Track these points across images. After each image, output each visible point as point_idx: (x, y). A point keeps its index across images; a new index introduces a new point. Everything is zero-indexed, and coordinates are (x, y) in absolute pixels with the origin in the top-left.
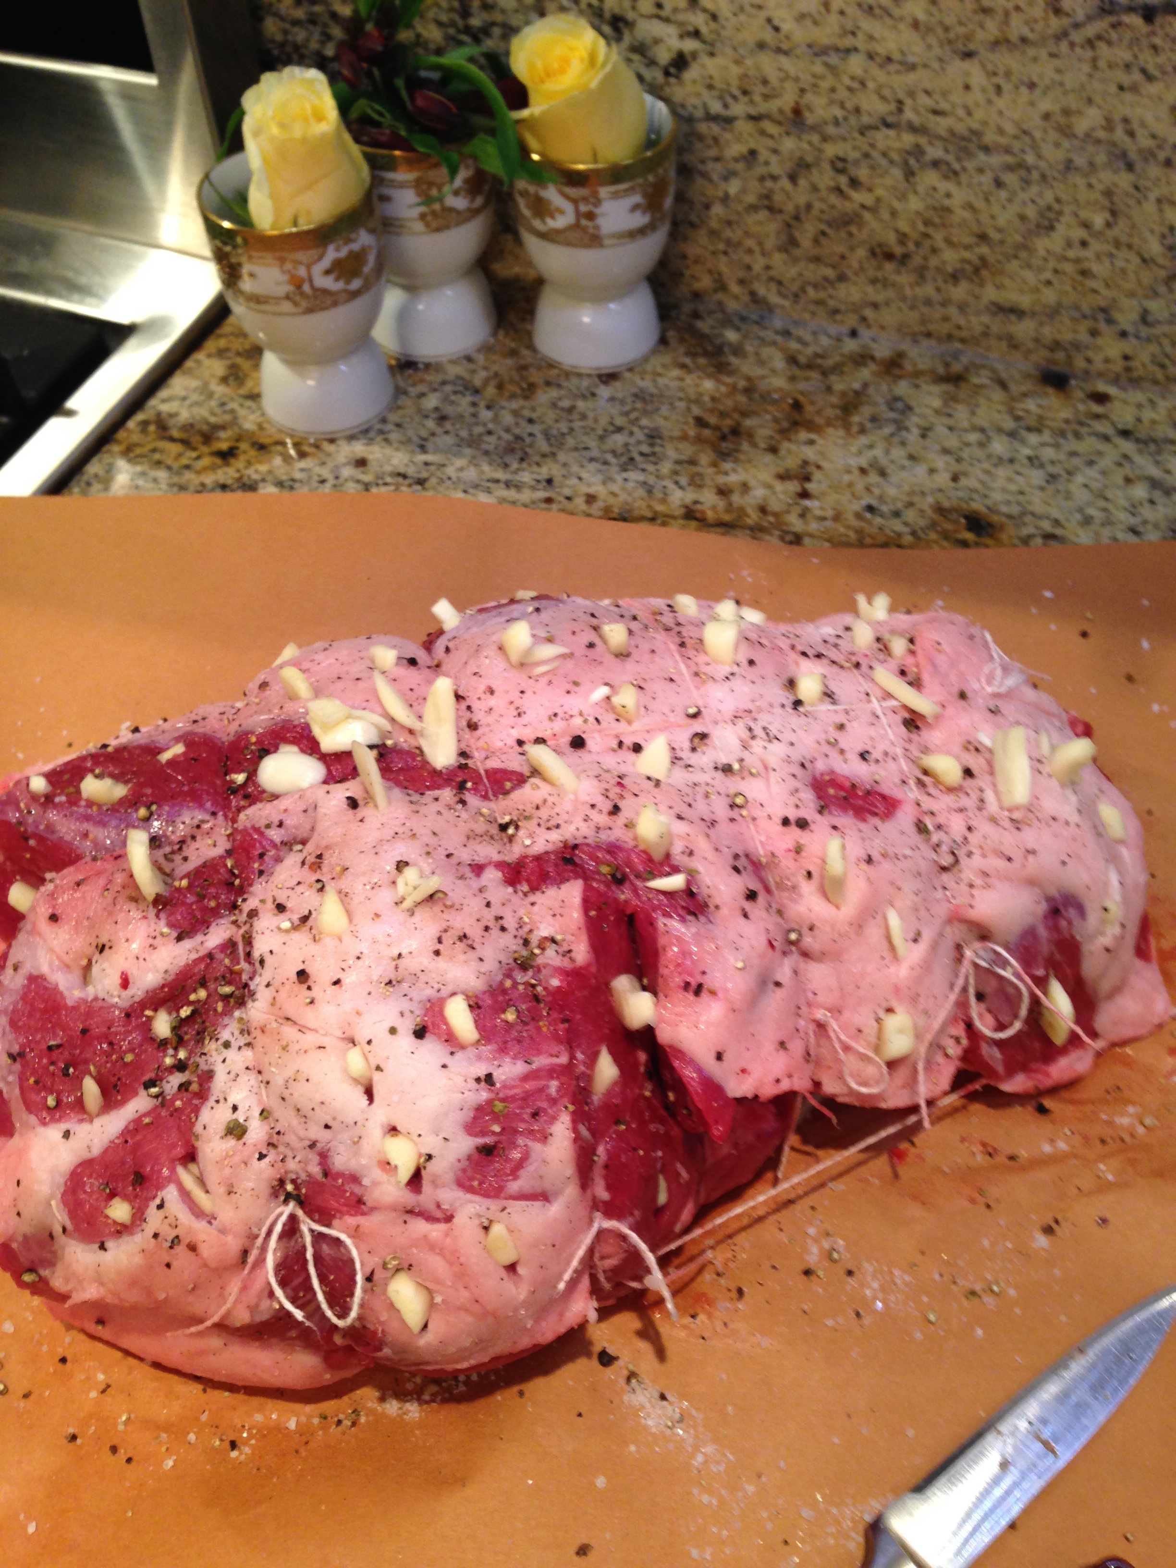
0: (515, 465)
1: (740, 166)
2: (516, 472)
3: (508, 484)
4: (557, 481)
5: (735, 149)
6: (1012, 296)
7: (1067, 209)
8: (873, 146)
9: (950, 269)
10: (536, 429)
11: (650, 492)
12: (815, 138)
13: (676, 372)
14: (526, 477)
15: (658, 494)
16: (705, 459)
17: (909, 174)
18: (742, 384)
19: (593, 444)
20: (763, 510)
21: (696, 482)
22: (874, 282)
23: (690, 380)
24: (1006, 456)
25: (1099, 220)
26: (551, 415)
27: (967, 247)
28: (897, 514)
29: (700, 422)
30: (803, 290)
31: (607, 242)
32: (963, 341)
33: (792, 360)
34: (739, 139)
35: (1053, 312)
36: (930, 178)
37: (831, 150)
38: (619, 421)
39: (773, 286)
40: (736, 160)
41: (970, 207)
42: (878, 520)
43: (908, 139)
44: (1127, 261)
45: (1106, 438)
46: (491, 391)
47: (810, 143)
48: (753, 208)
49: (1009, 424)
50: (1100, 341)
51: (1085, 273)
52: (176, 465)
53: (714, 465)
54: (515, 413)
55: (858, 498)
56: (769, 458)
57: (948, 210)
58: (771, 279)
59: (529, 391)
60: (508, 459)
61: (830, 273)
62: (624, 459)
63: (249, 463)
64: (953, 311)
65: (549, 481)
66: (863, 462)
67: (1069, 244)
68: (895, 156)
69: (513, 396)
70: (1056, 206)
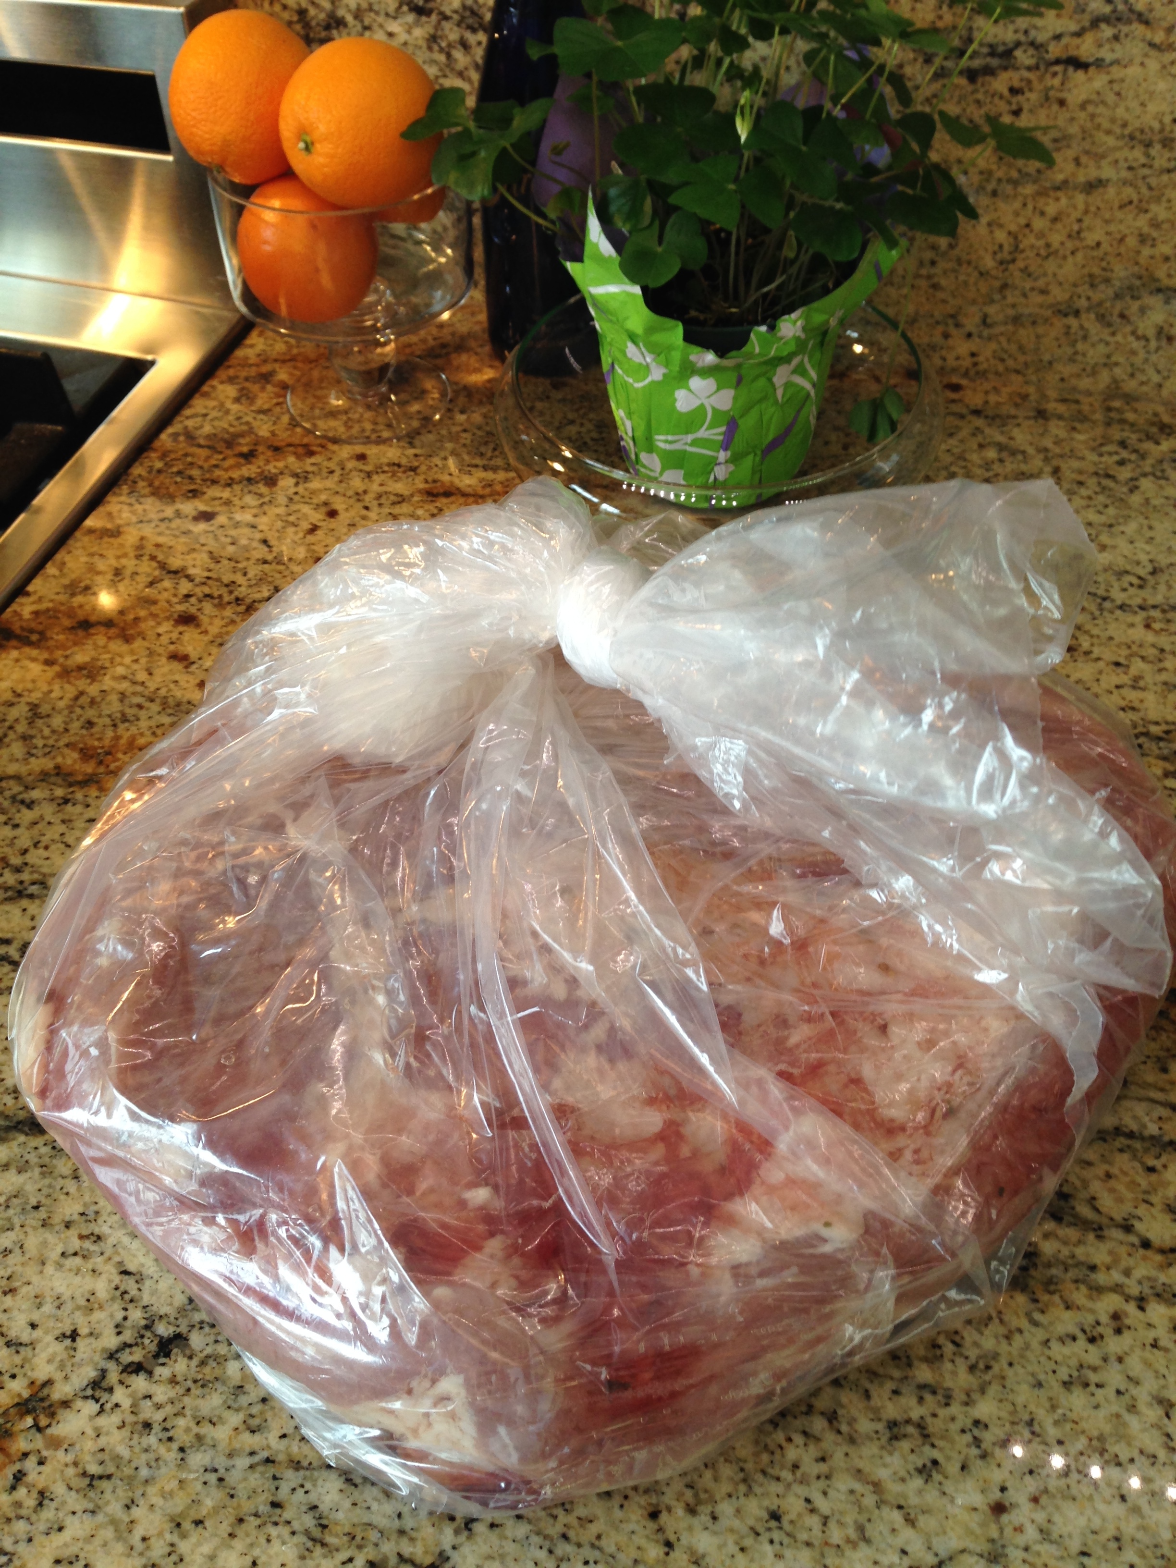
45: (962, 417)
52: (206, 466)
63: (268, 462)
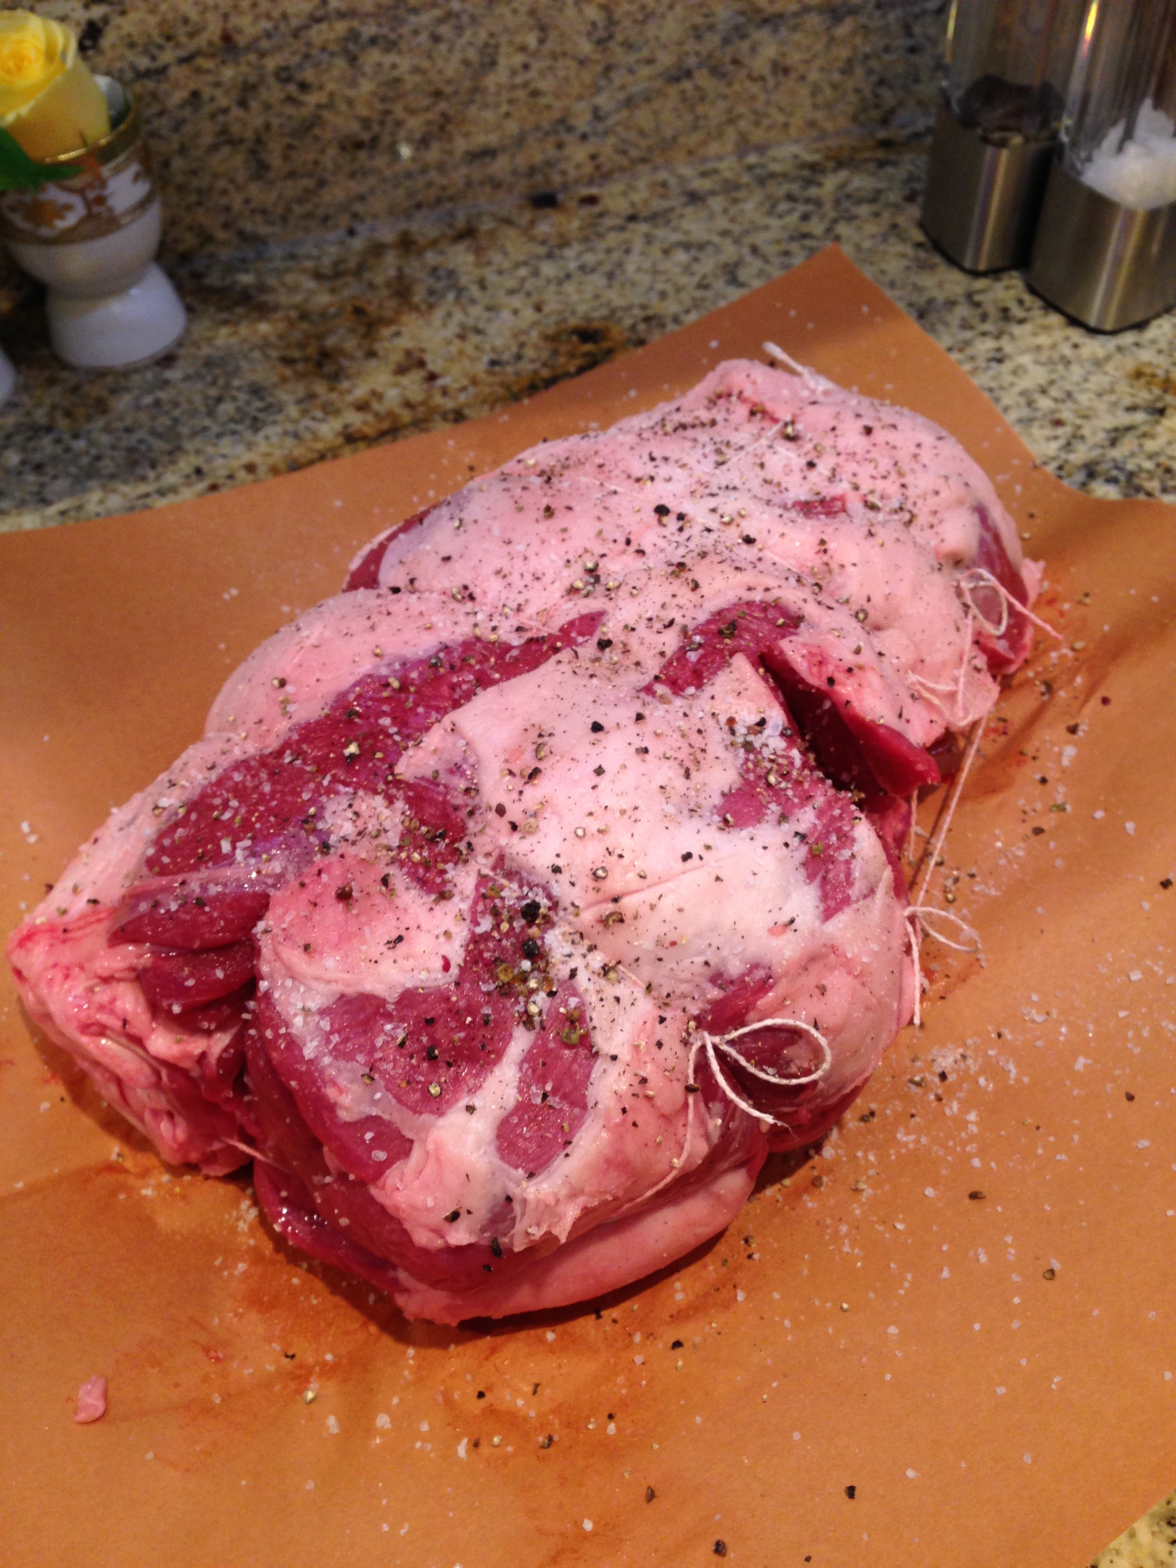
0: (151, 474)
1: (187, 112)
2: (158, 478)
3: (162, 493)
4: (205, 467)
5: (179, 96)
6: (481, 139)
7: (503, 40)
8: (309, 44)
9: (418, 136)
10: (141, 434)
11: (296, 436)
12: (253, 57)
13: (224, 331)
14: (171, 478)
15: (308, 436)
16: (320, 388)
17: (353, 60)
18: (293, 314)
19: (207, 422)
20: (408, 405)
21: (331, 410)
22: (352, 175)
23: (244, 330)
24: (562, 275)
25: (531, 40)
26: (143, 417)
27: (427, 109)
28: (519, 357)
29: (287, 361)
30: (289, 210)
31: (123, 221)
32: (451, 199)
33: (318, 276)
34: (177, 86)
35: (520, 141)
36: (373, 57)
37: (271, 64)
38: (213, 392)
39: (259, 218)
40: (182, 106)
41: (416, 70)
42: (509, 369)
43: (341, 27)
44: (568, 68)
46: (62, 423)
47: (249, 64)
48: (214, 148)
49: (542, 250)
50: (568, 151)
51: (535, 93)
53: (332, 389)
54: (107, 429)
55: (478, 359)
56: (373, 363)
57: (398, 81)
58: (253, 211)
59: (101, 406)
60: (139, 471)
61: (309, 183)
62: (248, 421)
64: (433, 175)
65: (199, 471)
66: (453, 329)
67: (514, 72)
68: (332, 47)
69: (89, 418)
70: (492, 42)
